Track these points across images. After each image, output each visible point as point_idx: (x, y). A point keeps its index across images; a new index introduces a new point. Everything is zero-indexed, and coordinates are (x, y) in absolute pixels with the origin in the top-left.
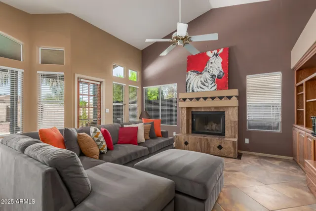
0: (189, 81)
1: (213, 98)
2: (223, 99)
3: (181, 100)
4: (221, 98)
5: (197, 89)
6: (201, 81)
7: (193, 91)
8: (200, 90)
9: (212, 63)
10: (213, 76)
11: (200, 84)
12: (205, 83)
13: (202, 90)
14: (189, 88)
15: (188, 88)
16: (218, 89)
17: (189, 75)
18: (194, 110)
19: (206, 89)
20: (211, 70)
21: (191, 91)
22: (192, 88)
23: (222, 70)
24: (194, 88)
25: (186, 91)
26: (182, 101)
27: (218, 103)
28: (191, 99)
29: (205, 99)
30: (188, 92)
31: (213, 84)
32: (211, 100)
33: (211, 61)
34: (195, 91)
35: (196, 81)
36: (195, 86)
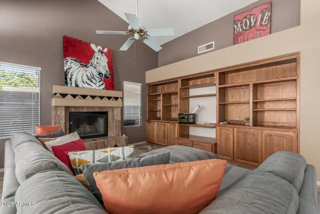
0: (71, 71)
1: (102, 98)
2: (111, 99)
3: (58, 95)
4: (109, 98)
5: (83, 84)
6: (87, 76)
7: (77, 86)
8: (86, 86)
9: (98, 58)
10: (100, 73)
11: (85, 79)
12: (92, 79)
13: (90, 86)
14: (70, 80)
15: (68, 80)
16: (107, 88)
17: (68, 63)
18: (73, 110)
19: (94, 86)
20: (98, 66)
21: (74, 85)
22: (76, 82)
23: (108, 70)
24: (79, 82)
25: (66, 83)
26: (58, 97)
27: (105, 103)
28: (74, 96)
29: (93, 97)
30: (69, 85)
31: (101, 83)
32: (99, 99)
33: (96, 56)
34: (80, 86)
35: (81, 74)
36: (79, 80)
